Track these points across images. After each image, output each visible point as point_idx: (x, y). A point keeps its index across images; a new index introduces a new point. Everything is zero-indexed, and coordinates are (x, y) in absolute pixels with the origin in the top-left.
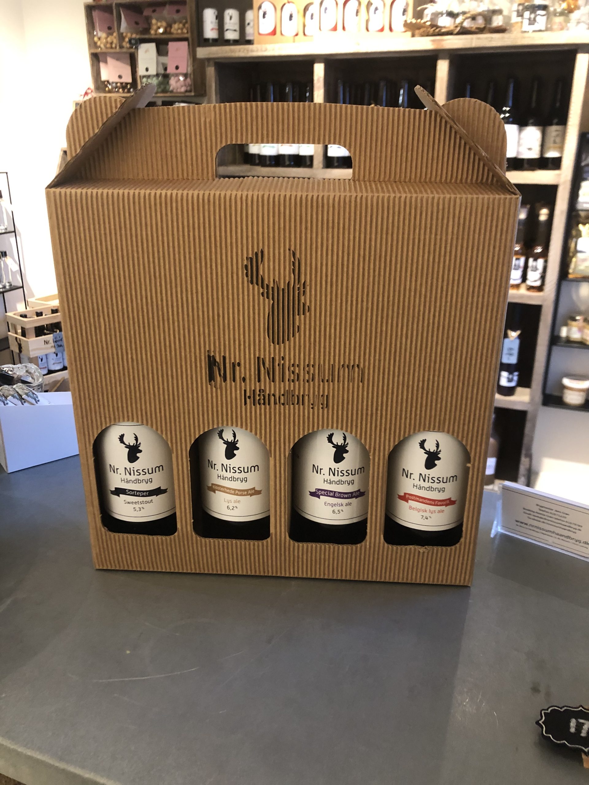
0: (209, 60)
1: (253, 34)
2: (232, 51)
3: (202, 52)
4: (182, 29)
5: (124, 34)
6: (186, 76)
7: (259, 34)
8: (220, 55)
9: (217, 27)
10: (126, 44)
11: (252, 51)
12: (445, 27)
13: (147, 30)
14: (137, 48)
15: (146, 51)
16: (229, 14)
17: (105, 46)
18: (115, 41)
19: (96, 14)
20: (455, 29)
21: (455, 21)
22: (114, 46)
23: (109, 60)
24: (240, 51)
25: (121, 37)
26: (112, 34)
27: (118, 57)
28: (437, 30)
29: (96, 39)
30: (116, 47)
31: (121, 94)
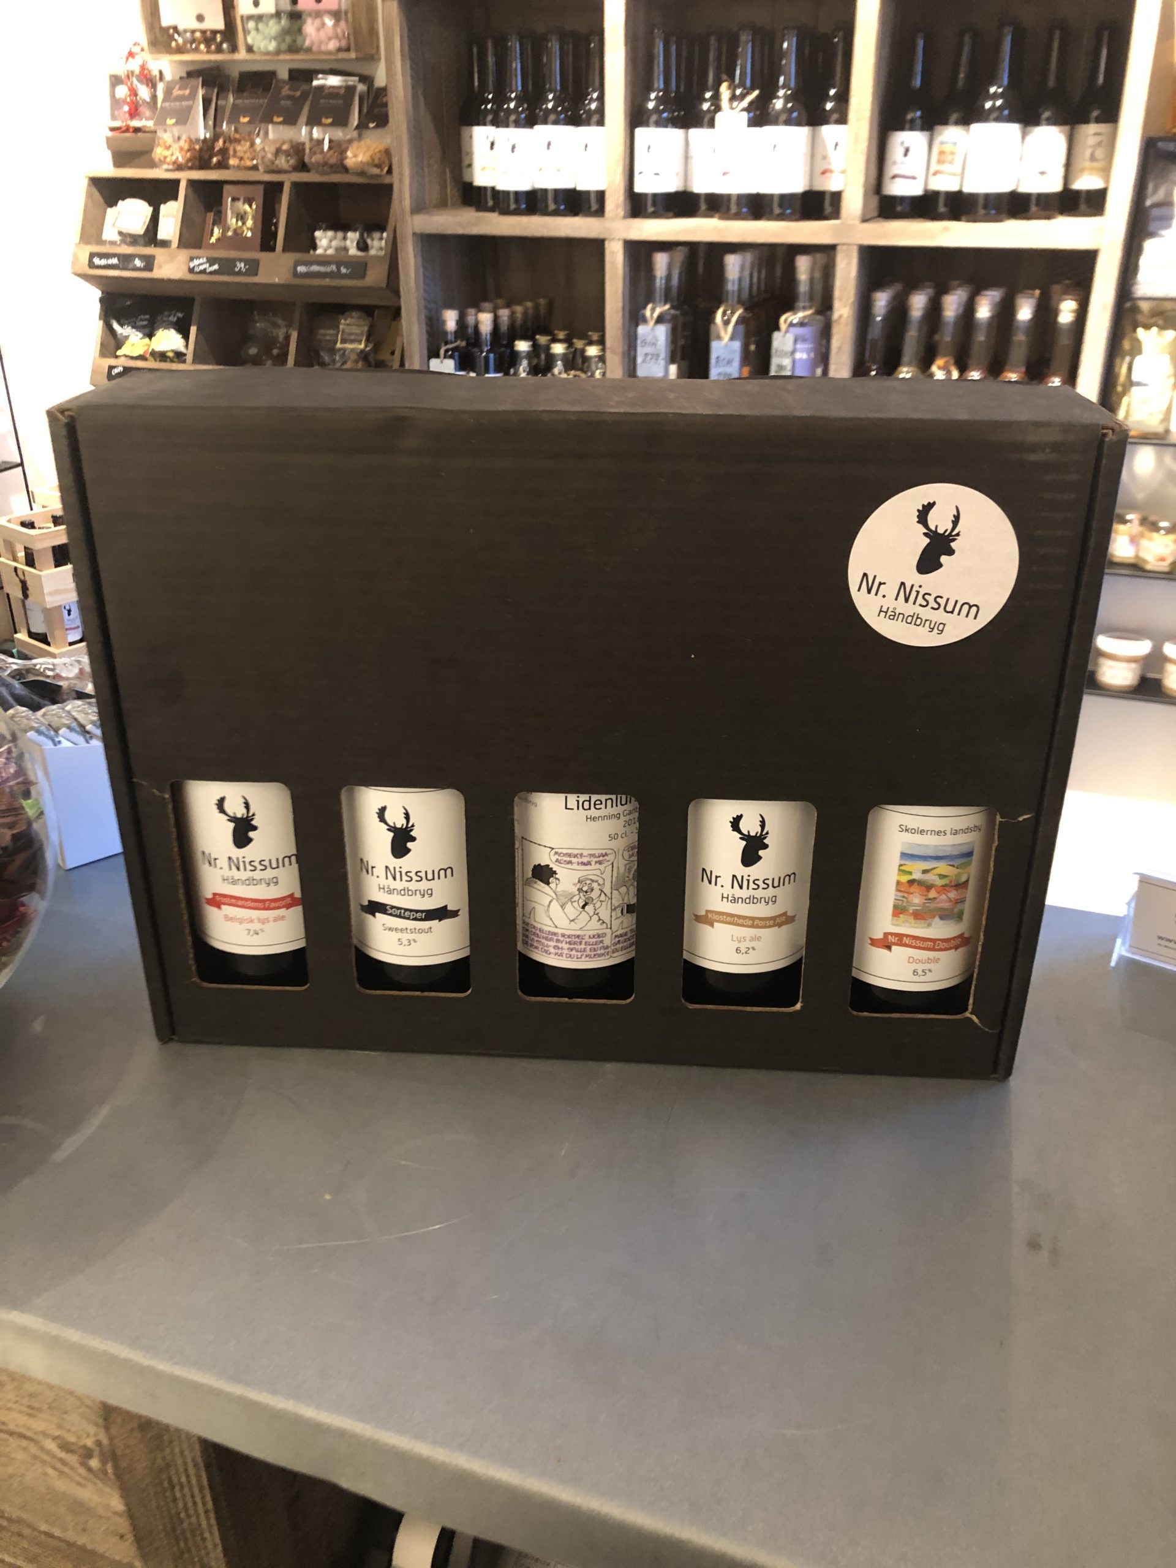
6: (337, 15)
31: (203, 56)
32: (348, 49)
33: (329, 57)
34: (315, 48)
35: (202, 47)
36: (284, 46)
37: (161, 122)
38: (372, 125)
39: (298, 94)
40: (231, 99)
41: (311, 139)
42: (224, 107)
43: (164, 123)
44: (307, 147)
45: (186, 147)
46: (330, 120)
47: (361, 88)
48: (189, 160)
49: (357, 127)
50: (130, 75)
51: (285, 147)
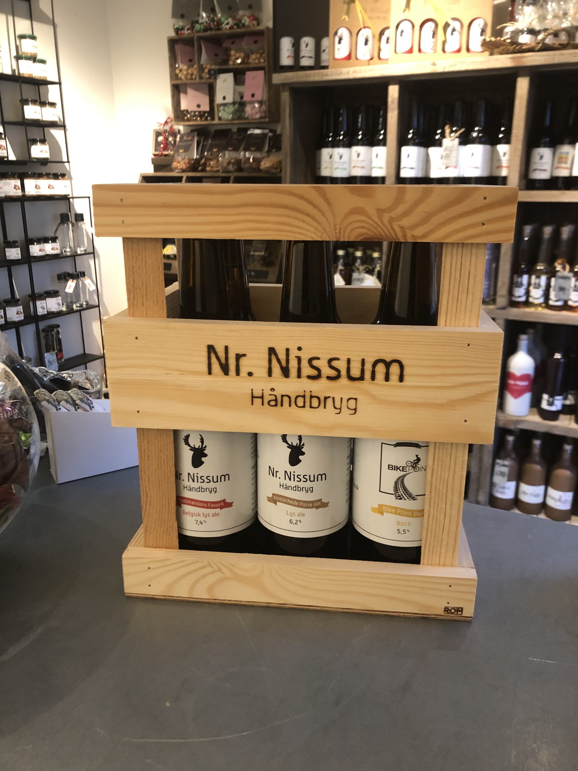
0: (284, 85)
1: (328, 60)
2: (306, 76)
3: (278, 78)
4: (259, 59)
5: (204, 66)
6: (261, 103)
7: (335, 59)
8: (295, 80)
9: (293, 55)
10: (206, 75)
11: (327, 75)
12: (525, 44)
13: (226, 61)
14: (215, 79)
15: (224, 81)
16: (305, 41)
17: (186, 77)
18: (195, 72)
19: (178, 47)
20: (536, 45)
21: (536, 38)
22: (194, 77)
23: (190, 91)
24: (314, 76)
25: (201, 69)
26: (192, 66)
27: (197, 87)
28: (518, 48)
29: (177, 71)
30: (196, 78)
31: (199, 122)
32: (265, 117)
33: (256, 121)
34: (250, 117)
35: (199, 118)
36: (235, 117)
37: (177, 151)
38: (274, 150)
39: (240, 138)
40: (210, 141)
41: (245, 157)
42: (206, 145)
43: (178, 151)
44: (243, 161)
45: (187, 162)
46: (254, 149)
47: (270, 134)
48: (187, 168)
49: (267, 152)
50: (165, 131)
51: (232, 161)
